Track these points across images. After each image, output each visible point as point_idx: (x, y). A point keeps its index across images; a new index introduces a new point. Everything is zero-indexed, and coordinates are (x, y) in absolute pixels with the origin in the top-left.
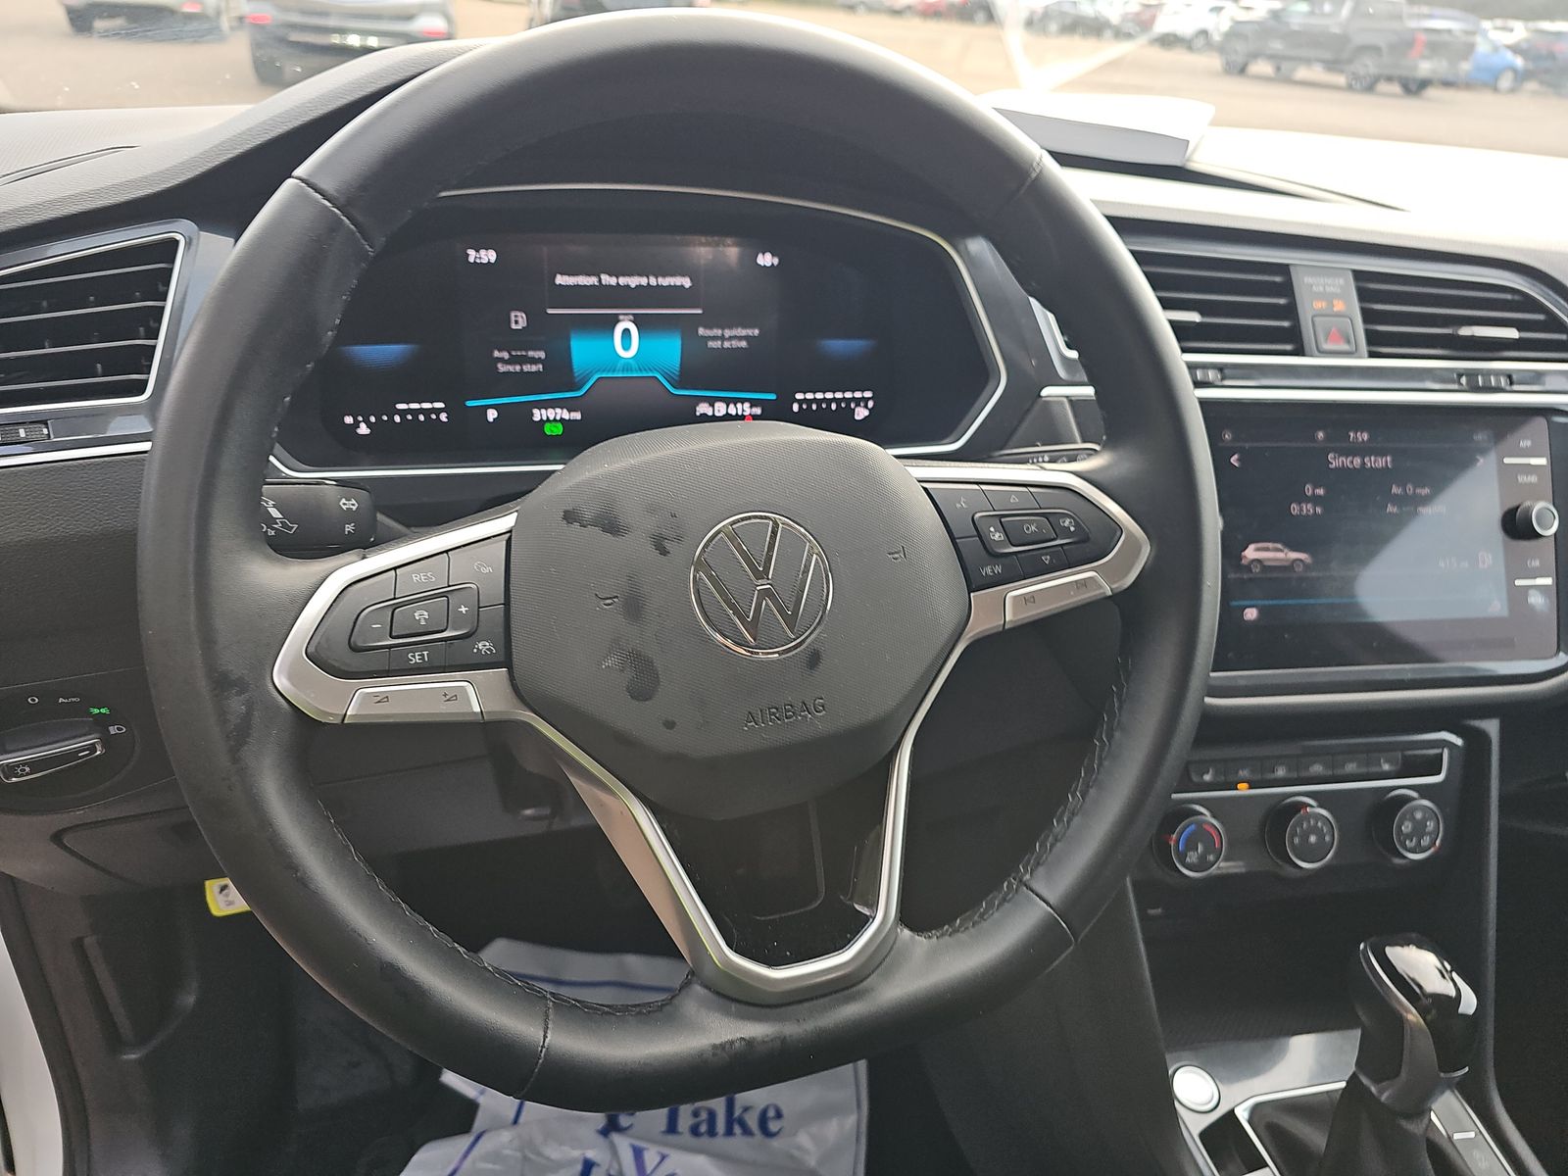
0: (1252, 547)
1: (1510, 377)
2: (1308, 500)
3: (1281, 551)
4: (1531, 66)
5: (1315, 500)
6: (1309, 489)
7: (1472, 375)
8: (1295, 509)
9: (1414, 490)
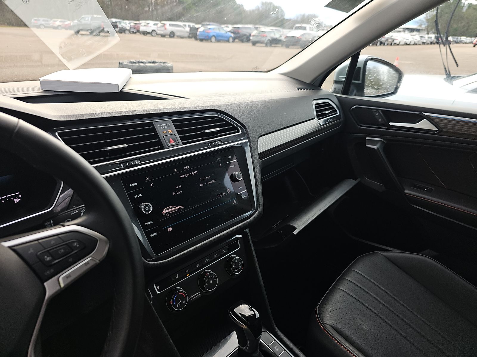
0: (165, 209)
1: (221, 141)
2: (177, 190)
3: (174, 207)
4: (235, 36)
5: (179, 189)
6: (177, 187)
7: (211, 142)
8: (174, 194)
9: (206, 178)
